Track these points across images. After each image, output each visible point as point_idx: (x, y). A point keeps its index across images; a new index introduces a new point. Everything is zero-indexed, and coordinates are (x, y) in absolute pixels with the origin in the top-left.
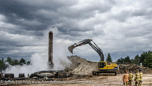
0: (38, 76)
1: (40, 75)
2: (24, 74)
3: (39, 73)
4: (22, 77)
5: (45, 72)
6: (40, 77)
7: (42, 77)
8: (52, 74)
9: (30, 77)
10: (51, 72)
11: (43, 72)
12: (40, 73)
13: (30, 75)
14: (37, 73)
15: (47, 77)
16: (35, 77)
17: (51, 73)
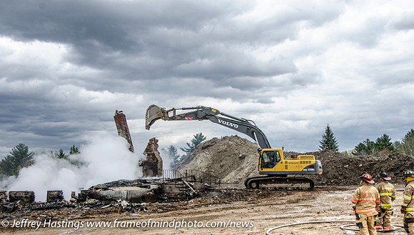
0: (102, 198)
1: (104, 193)
2: (61, 192)
3: (105, 189)
4: (56, 201)
5: (124, 184)
6: (106, 200)
7: (111, 200)
8: (144, 189)
9: (78, 201)
10: (143, 185)
11: (116, 184)
12: (107, 187)
13: (77, 195)
14: (97, 189)
15: (127, 200)
16: (92, 201)
17: (141, 187)
